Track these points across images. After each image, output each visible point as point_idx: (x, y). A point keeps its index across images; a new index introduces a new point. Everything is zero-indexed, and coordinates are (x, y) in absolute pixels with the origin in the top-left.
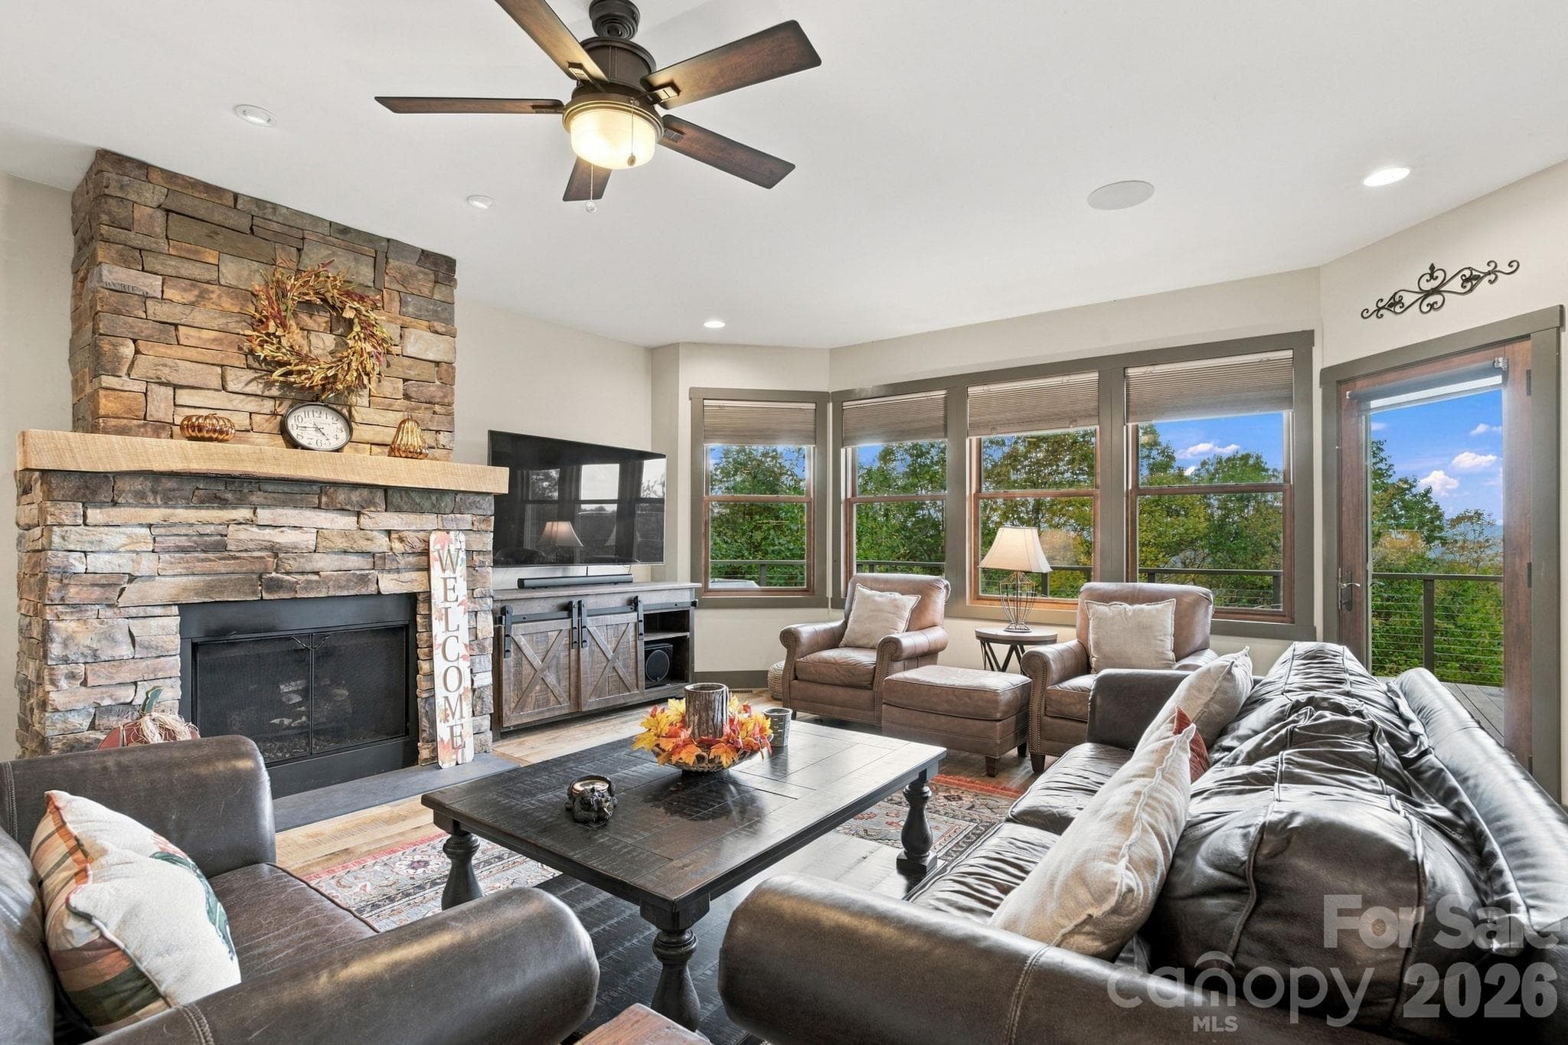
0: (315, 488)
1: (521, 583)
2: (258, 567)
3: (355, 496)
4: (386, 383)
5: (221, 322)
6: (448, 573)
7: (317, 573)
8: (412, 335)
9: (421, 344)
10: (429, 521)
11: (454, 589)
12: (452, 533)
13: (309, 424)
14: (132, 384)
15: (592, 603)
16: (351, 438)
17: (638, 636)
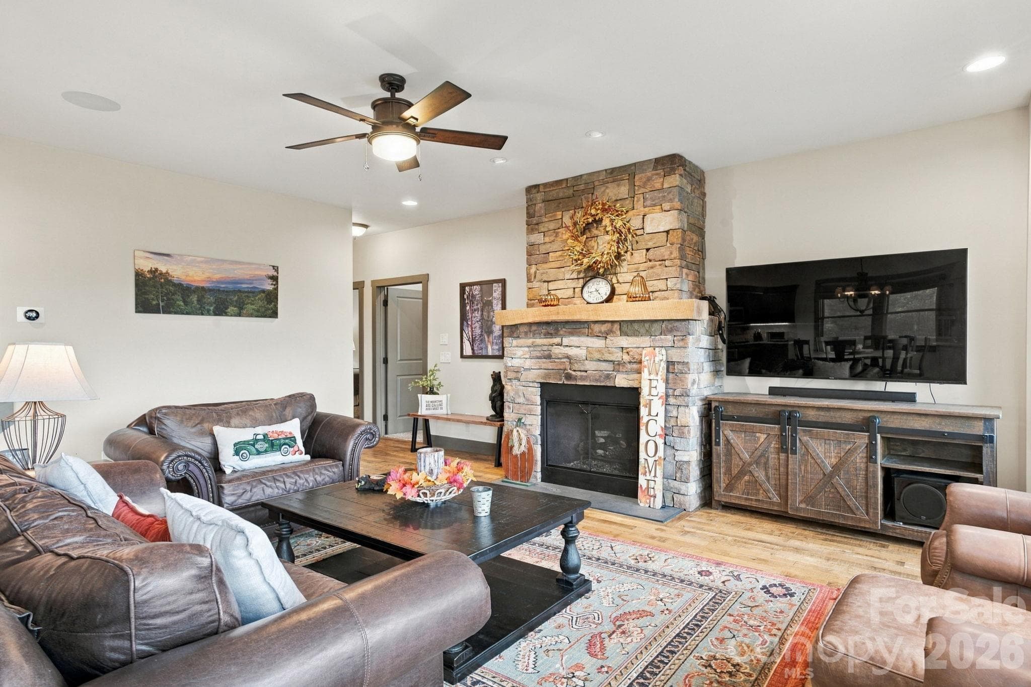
0: (586, 325)
2: (563, 367)
3: (604, 328)
4: (636, 254)
7: (586, 371)
8: (650, 218)
9: (655, 223)
10: (645, 341)
11: (656, 387)
13: (594, 289)
14: (536, 284)
15: (812, 415)
16: (613, 292)
17: (871, 457)
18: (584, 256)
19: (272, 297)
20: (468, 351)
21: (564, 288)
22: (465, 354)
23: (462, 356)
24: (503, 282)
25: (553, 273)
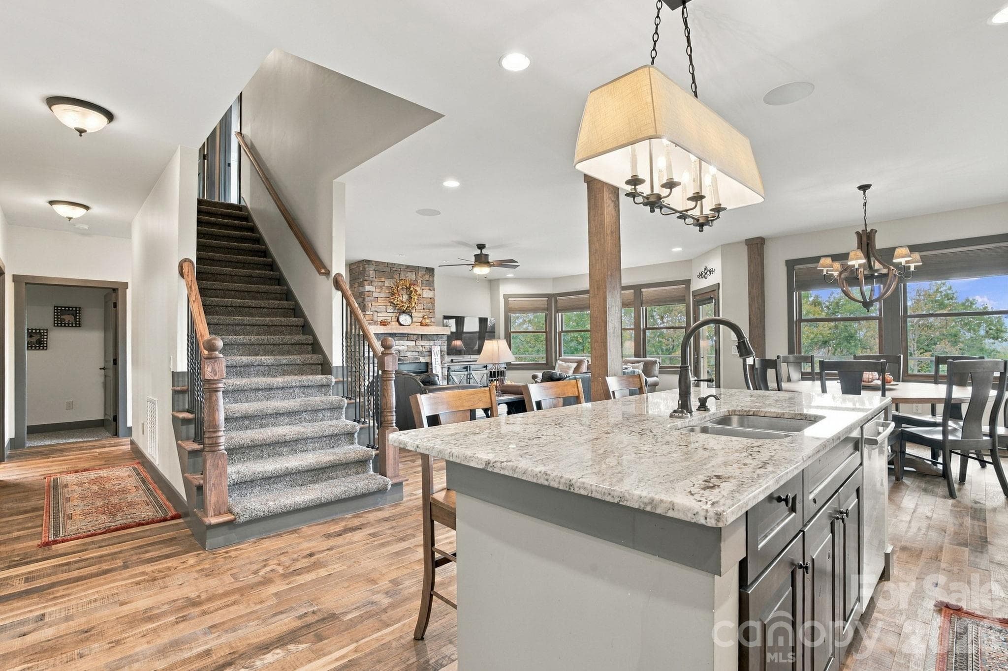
0: (406, 335)
1: (452, 361)
3: (415, 337)
4: (420, 306)
5: (386, 295)
6: (436, 357)
7: (408, 357)
8: (425, 292)
9: (427, 294)
10: (431, 343)
11: (438, 361)
12: (437, 346)
13: (405, 319)
16: (412, 322)
18: (402, 303)
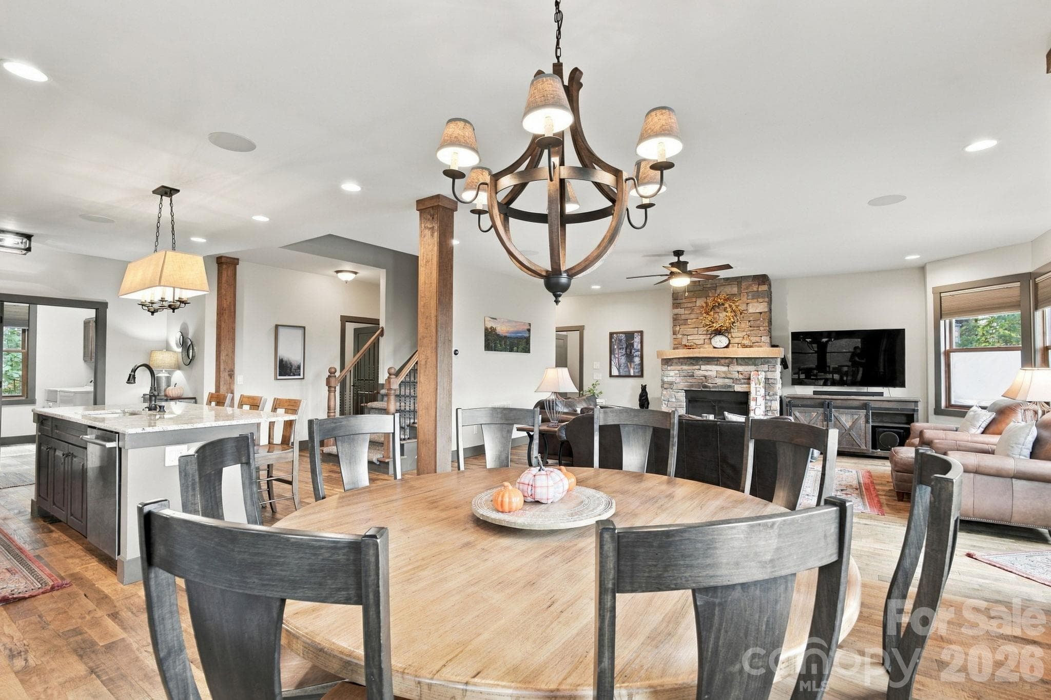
0: (715, 359)
2: (701, 381)
3: (727, 361)
4: (743, 323)
6: (757, 386)
7: (715, 383)
9: (757, 308)
12: (759, 372)
13: (718, 340)
14: (679, 336)
15: (839, 403)
16: (729, 343)
17: (867, 422)
18: (713, 323)
19: (528, 340)
20: (615, 372)
21: (699, 339)
22: (613, 374)
23: (611, 376)
24: (641, 333)
25: (690, 331)
